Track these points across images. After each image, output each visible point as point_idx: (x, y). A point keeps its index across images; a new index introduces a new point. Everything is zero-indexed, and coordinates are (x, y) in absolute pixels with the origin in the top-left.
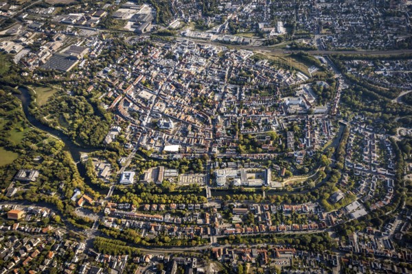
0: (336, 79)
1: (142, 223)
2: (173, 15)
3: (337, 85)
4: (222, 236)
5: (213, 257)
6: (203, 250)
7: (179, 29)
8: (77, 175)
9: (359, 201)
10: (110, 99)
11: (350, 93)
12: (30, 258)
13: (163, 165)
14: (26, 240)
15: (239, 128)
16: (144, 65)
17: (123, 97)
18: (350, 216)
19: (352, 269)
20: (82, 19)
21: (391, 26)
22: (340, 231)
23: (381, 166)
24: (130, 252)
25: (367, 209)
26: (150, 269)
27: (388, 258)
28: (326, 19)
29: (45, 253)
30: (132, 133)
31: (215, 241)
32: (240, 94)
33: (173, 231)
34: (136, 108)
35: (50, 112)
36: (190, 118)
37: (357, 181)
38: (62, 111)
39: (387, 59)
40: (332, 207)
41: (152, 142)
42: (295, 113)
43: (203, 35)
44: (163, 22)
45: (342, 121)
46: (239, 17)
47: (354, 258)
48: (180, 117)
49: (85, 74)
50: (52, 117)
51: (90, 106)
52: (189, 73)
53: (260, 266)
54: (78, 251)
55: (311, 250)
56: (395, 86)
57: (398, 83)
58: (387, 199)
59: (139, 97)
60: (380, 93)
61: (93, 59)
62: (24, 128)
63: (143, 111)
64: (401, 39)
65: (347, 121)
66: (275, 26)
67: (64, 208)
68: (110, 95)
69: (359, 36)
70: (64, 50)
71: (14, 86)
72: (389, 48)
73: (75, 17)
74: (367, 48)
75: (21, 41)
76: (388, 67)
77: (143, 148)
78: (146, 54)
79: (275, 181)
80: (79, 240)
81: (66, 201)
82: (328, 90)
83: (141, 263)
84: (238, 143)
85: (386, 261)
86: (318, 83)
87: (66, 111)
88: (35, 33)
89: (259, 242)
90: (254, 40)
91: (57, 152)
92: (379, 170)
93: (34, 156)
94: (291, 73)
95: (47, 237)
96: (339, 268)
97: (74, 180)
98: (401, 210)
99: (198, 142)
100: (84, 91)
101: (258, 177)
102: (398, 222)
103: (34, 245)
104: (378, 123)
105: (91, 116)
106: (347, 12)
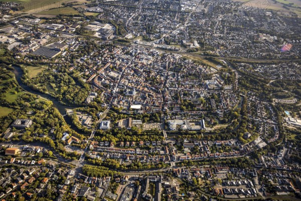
0: (234, 72)
1: (120, 155)
2: (127, 32)
3: (235, 75)
4: (178, 162)
5: (175, 175)
6: (167, 171)
7: (132, 39)
8: (64, 123)
9: (260, 138)
10: (87, 76)
11: (243, 80)
12: (26, 183)
13: (131, 117)
14: (22, 170)
15: (180, 96)
16: (110, 57)
17: (97, 75)
18: (257, 146)
19: (265, 178)
20: (63, 28)
21: (258, 48)
22: (254, 155)
23: (269, 118)
24: (112, 174)
25: (266, 142)
26: (129, 186)
27: (284, 170)
28: (222, 42)
29: (41, 178)
30: (105, 97)
31: (174, 165)
32: (177, 77)
33: (143, 159)
34: (107, 82)
35: (40, 82)
36: (146, 89)
37: (257, 127)
38: (49, 82)
39: (259, 64)
40: (247, 141)
41: (121, 103)
42: (213, 89)
43: (149, 44)
44: (121, 34)
45: (241, 94)
46: (170, 36)
47: (266, 171)
48: (139, 88)
49: (67, 60)
50: (42, 86)
51: (72, 79)
52: (143, 64)
53: (207, 180)
54: (69, 177)
55: (239, 167)
56: (267, 77)
57: (268, 76)
58: (276, 137)
59: (109, 76)
60: (260, 80)
61: (72, 51)
62: (18, 92)
63: (112, 84)
64: (264, 54)
65: (244, 94)
66: (193, 43)
67: (56, 146)
68: (87, 73)
69: (242, 51)
70: (50, 45)
71: (9, 64)
72: (259, 59)
73: (57, 26)
74: (247, 58)
75: (13, 37)
76: (261, 68)
77: (115, 107)
78: (111, 51)
79: (208, 127)
80: (69, 168)
81: (57, 141)
82: (230, 77)
83: (122, 182)
84: (181, 105)
85: (284, 172)
86: (224, 73)
87: (53, 82)
88: (25, 33)
89: (205, 164)
90: (181, 49)
91: (47, 108)
92: (268, 121)
93: (28, 111)
94: (207, 68)
95: (41, 167)
96: (257, 178)
97: (62, 126)
98: (285, 142)
99: (154, 103)
100: (67, 70)
101: (196, 125)
102: (285, 149)
103: (30, 173)
104: (262, 96)
105: (73, 85)
106: (233, 39)
